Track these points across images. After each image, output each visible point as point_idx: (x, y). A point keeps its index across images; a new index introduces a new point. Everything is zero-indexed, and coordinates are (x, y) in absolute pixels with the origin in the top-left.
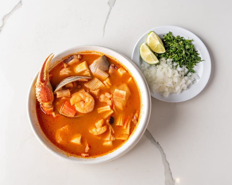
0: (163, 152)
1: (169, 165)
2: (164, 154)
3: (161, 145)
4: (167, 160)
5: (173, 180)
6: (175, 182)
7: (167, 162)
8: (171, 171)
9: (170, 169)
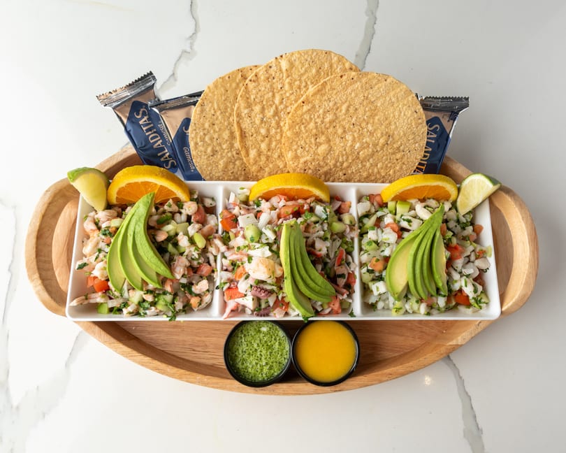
0: (459, 375)
1: (470, 400)
2: (461, 378)
3: (455, 362)
4: (467, 390)
5: (479, 429)
6: (482, 433)
7: (467, 393)
8: (474, 412)
9: (472, 408)
